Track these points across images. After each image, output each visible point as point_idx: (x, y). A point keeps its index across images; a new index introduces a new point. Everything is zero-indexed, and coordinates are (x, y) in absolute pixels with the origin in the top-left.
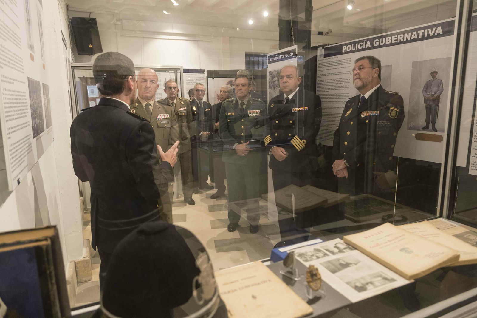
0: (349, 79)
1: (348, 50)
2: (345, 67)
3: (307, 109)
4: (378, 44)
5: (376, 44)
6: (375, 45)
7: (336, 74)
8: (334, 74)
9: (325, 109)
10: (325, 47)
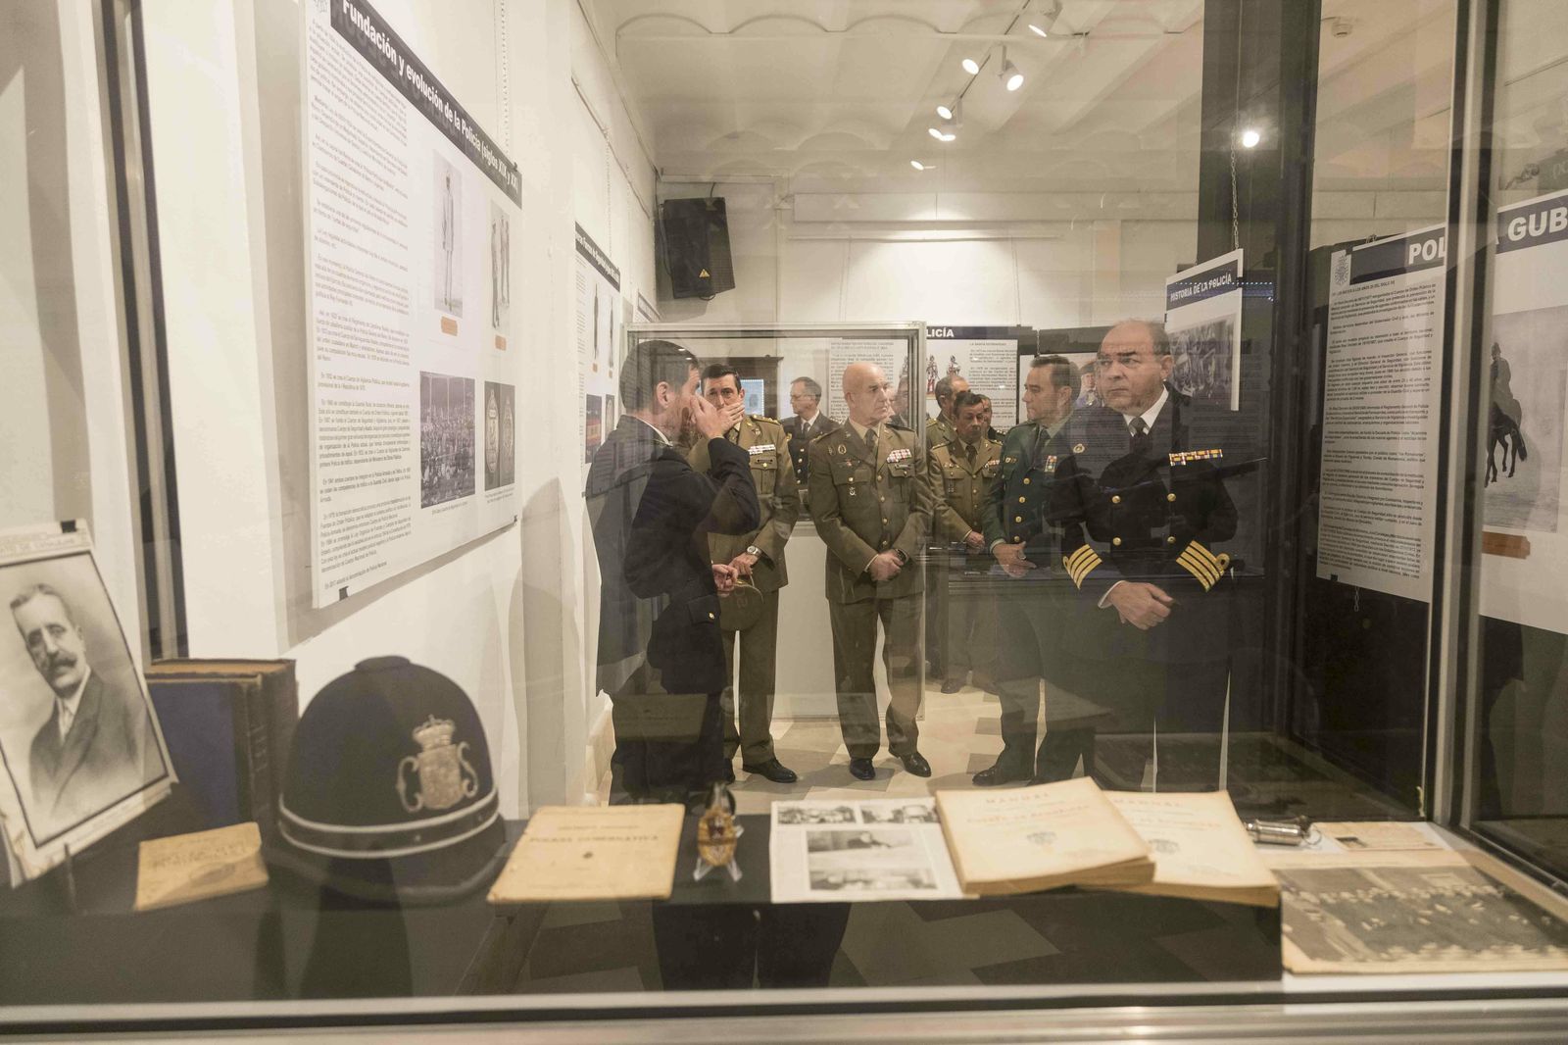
0: (1429, 357)
1: (1427, 258)
2: (1418, 315)
3: (1219, 454)
4: (1523, 235)
5: (1517, 233)
6: (1513, 238)
7: (1388, 338)
8: (1380, 339)
9: (1351, 457)
10: (1355, 249)
